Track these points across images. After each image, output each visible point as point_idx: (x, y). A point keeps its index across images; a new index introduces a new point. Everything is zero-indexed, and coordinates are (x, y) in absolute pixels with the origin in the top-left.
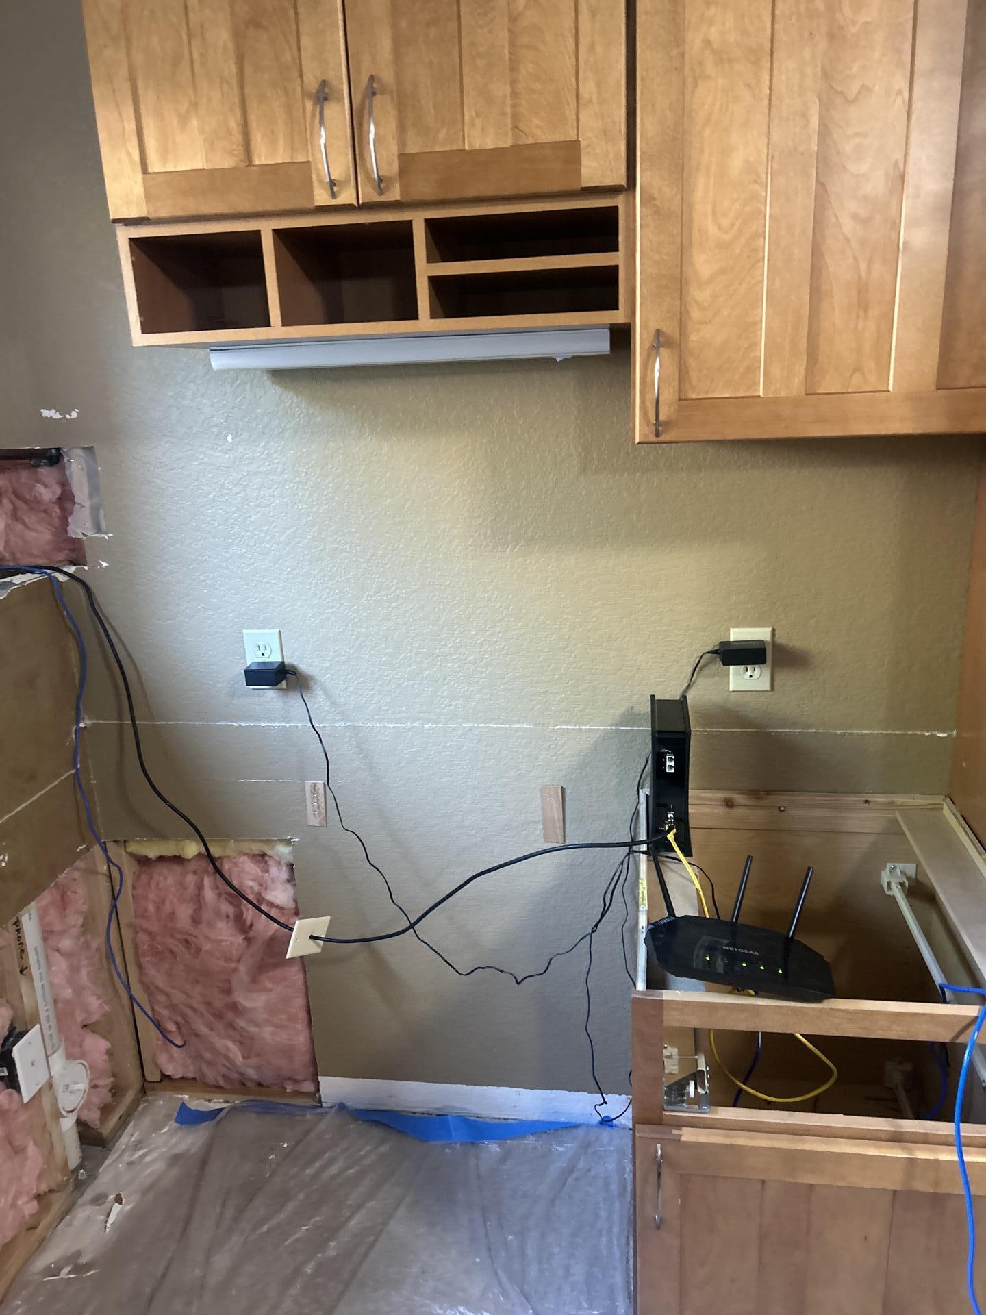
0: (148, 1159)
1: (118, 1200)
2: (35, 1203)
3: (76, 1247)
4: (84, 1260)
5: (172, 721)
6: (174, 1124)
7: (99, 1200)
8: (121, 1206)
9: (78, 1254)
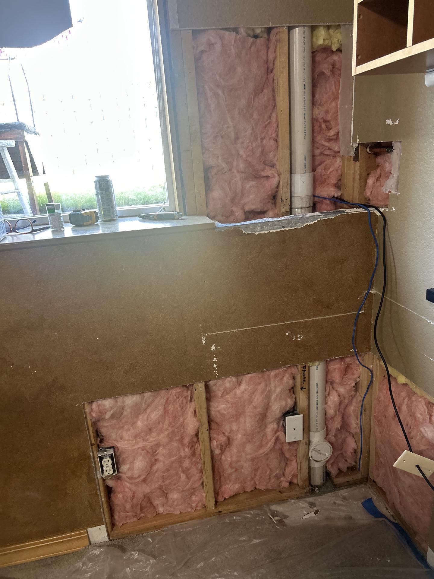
0: (341, 508)
1: (316, 512)
2: (288, 484)
3: (287, 514)
4: (285, 521)
5: (404, 306)
6: (360, 504)
7: (312, 505)
8: (315, 515)
9: (286, 517)
